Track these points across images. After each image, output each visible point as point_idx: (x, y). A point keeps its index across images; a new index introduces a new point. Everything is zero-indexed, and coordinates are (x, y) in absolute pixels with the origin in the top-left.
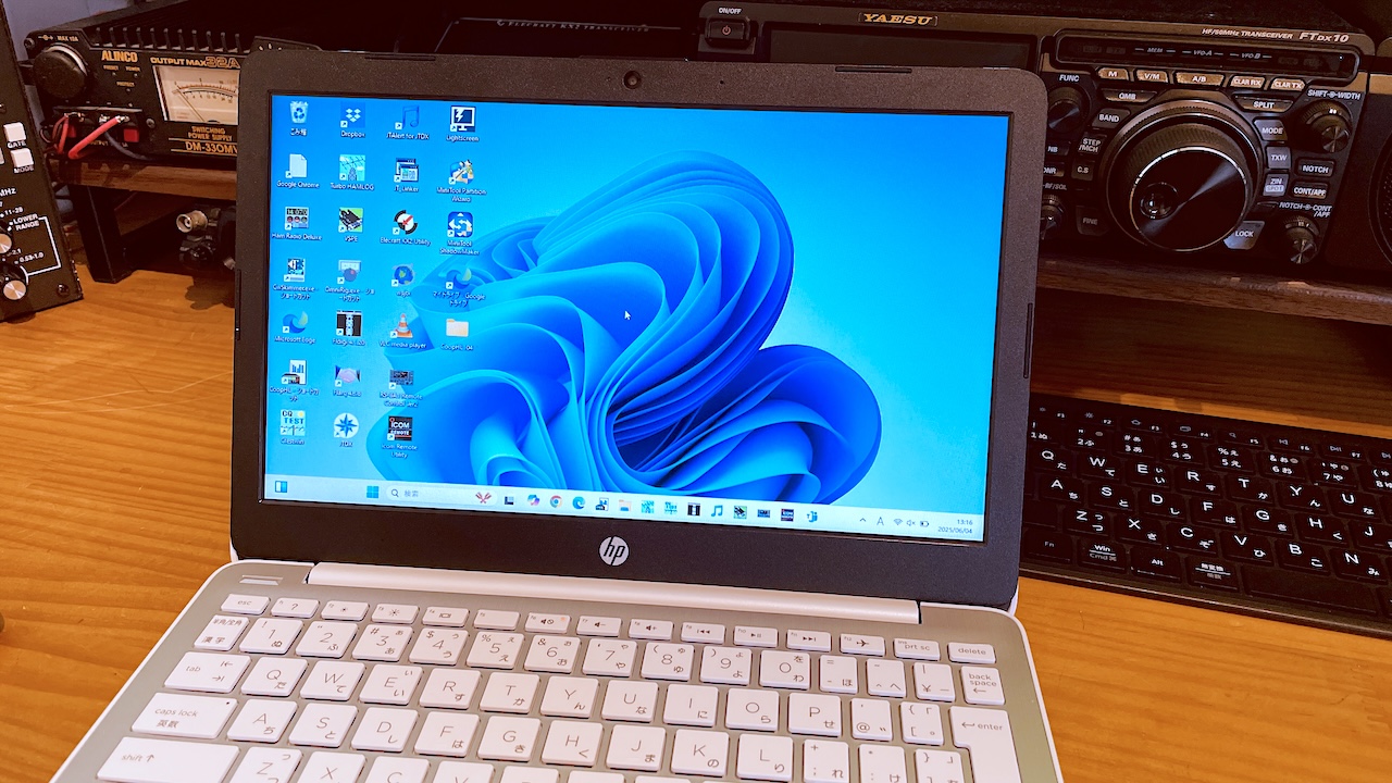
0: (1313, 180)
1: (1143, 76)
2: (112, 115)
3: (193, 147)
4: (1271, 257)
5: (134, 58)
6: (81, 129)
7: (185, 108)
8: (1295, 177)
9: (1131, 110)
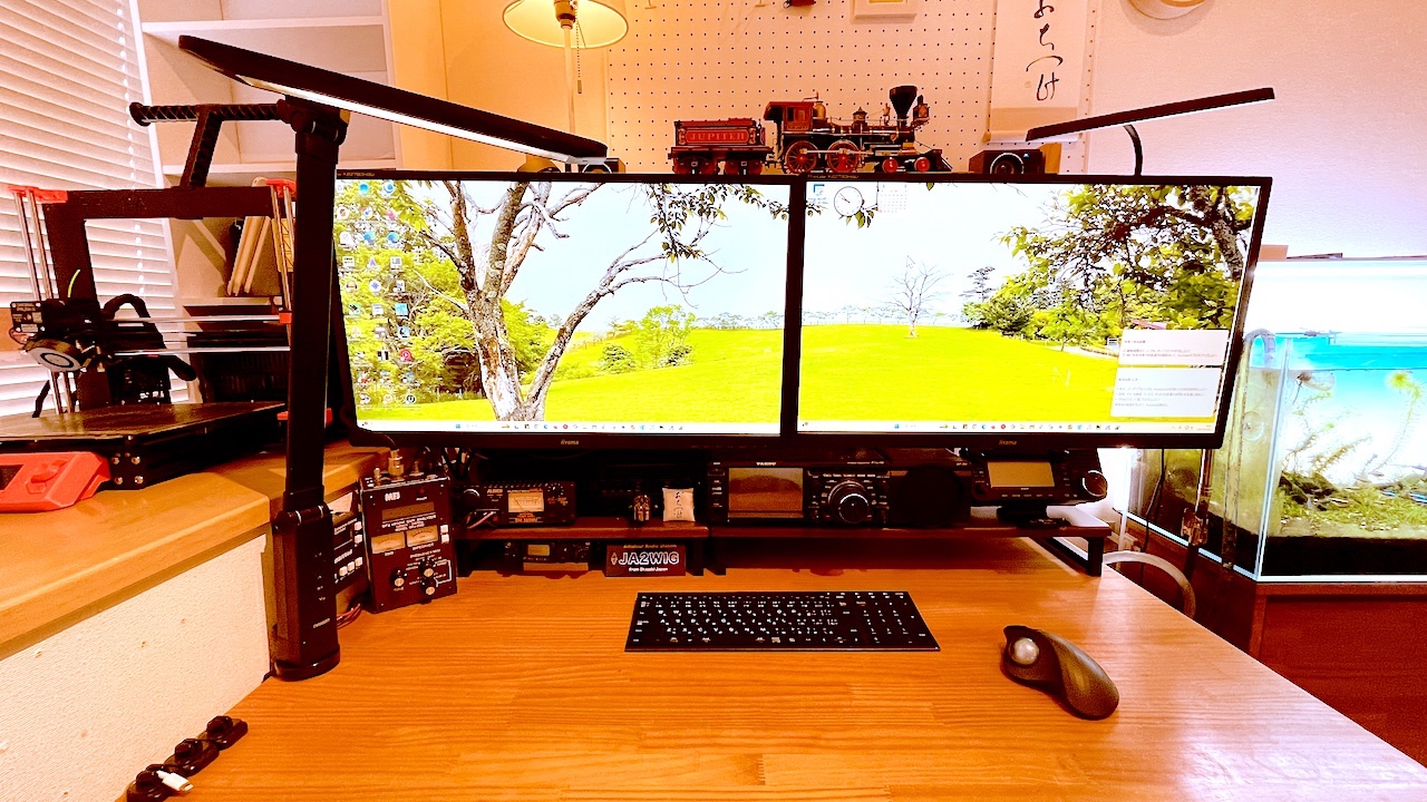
0: (884, 500)
1: (835, 476)
2: (489, 512)
3: (517, 520)
4: (876, 523)
5: (501, 491)
6: (475, 519)
7: (517, 507)
8: (878, 500)
9: (833, 485)
